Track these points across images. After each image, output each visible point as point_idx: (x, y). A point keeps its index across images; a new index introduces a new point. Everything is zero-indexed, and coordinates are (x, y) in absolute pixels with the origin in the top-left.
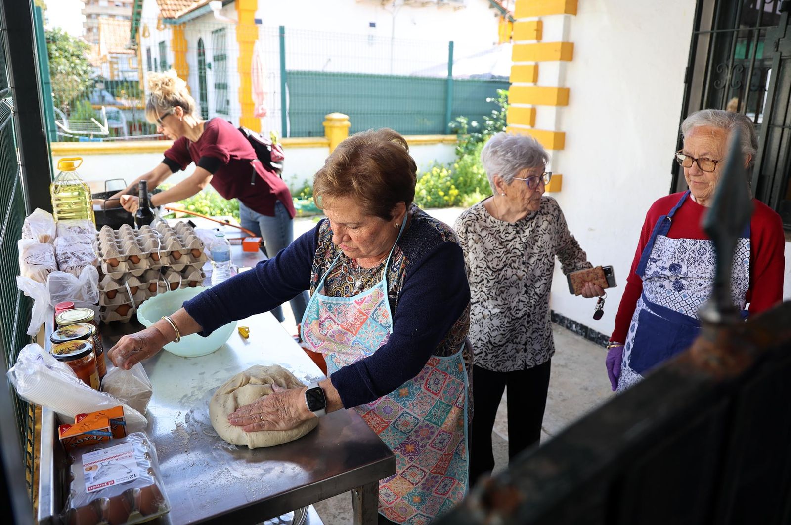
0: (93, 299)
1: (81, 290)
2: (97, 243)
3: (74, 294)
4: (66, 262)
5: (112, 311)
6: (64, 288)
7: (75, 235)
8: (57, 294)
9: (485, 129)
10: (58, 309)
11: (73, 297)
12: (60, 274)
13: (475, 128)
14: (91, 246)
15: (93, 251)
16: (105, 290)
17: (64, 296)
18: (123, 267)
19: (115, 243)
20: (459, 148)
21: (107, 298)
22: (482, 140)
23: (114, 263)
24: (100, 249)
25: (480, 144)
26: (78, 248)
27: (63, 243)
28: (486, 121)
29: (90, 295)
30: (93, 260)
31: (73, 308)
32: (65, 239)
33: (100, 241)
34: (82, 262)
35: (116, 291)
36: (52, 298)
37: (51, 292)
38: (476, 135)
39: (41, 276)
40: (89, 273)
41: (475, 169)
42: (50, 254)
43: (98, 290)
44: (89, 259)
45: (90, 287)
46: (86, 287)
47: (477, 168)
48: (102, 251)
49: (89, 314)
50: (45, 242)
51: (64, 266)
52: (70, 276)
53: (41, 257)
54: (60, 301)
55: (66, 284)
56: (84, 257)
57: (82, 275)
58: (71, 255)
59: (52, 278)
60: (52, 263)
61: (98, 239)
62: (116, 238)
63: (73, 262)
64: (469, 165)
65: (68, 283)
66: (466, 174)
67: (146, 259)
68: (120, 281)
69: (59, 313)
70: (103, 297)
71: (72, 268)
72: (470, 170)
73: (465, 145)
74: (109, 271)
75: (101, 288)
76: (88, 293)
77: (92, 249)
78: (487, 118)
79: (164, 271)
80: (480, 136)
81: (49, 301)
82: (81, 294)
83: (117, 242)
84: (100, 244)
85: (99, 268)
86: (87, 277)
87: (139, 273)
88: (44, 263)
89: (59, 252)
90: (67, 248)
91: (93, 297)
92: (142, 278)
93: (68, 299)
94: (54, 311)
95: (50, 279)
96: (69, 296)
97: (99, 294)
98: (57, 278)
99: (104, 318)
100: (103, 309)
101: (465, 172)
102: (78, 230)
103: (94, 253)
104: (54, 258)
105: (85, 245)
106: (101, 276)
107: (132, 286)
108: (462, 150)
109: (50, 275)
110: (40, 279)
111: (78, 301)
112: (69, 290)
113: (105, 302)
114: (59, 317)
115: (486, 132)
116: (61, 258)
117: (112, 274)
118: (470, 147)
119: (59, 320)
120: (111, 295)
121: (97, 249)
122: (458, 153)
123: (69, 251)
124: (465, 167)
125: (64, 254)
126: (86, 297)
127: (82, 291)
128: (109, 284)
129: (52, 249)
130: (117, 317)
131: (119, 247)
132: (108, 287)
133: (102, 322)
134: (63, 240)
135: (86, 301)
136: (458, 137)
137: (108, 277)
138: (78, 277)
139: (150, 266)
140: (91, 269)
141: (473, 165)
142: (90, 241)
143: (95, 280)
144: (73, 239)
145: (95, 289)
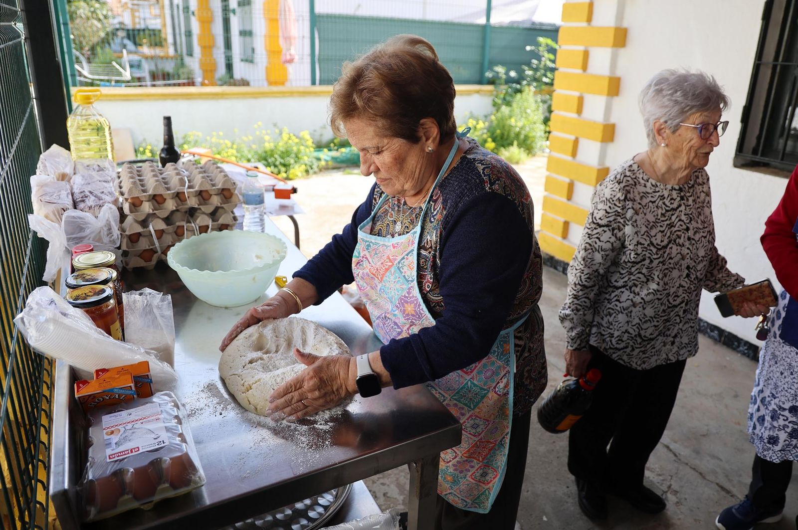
0: (114, 242)
1: (100, 232)
2: (117, 181)
3: (93, 235)
4: (83, 201)
5: (135, 256)
6: (82, 229)
7: (94, 173)
8: (74, 236)
9: (524, 79)
10: (76, 252)
11: (91, 239)
12: (77, 213)
13: (513, 78)
14: (111, 184)
15: (113, 189)
16: (128, 233)
17: (81, 239)
18: (147, 207)
19: (138, 181)
20: (495, 99)
21: (129, 241)
22: (520, 91)
23: (137, 203)
24: (121, 187)
26: (97, 187)
27: (81, 181)
29: (111, 237)
30: (113, 199)
31: (92, 250)
32: (83, 177)
33: (121, 179)
34: (101, 201)
35: (139, 235)
36: (69, 240)
37: (67, 233)
38: (514, 85)
39: (55, 216)
40: (109, 213)
41: (512, 122)
42: (66, 193)
43: (119, 232)
44: (108, 198)
45: (110, 229)
46: (105, 229)
47: (516, 121)
48: (123, 190)
49: (111, 257)
50: (63, 180)
51: (82, 205)
52: (88, 216)
53: (55, 195)
54: (77, 243)
55: (83, 224)
56: (103, 196)
57: (101, 215)
58: (89, 194)
59: (68, 217)
60: (69, 202)
61: (119, 177)
62: (139, 176)
63: (91, 201)
64: (507, 117)
65: (86, 223)
66: (504, 126)
67: (172, 198)
68: (144, 223)
69: (76, 256)
70: (125, 241)
71: (90, 208)
72: (508, 122)
73: (501, 96)
74: (131, 211)
75: (123, 230)
76: (108, 235)
77: (113, 187)
79: (192, 213)
80: (518, 86)
81: (65, 243)
82: (100, 236)
83: (140, 180)
84: (121, 182)
85: (121, 210)
86: (107, 218)
87: (165, 214)
88: (59, 201)
89: (76, 191)
90: (84, 187)
91: (113, 240)
92: (168, 220)
93: (85, 242)
94: (70, 253)
95: (66, 218)
96: (88, 238)
97: (120, 236)
98: (74, 217)
99: (127, 264)
100: (125, 254)
101: (502, 124)
102: (97, 168)
103: (114, 192)
104: (70, 196)
105: (105, 184)
106: (123, 217)
107: (157, 229)
108: (498, 101)
109: (66, 214)
110: (54, 219)
111: (97, 244)
112: (88, 232)
113: (127, 247)
114: (76, 260)
115: (525, 82)
116: (78, 197)
117: (135, 215)
118: (508, 98)
119: (76, 264)
120: (134, 238)
121: (117, 187)
123: (87, 189)
124: (502, 119)
125: (81, 192)
126: (106, 240)
127: (102, 233)
128: (132, 226)
129: (68, 187)
130: (141, 263)
131: (142, 185)
132: (130, 230)
133: (124, 269)
134: (81, 178)
135: (106, 244)
136: (495, 87)
137: (129, 219)
138: (96, 217)
139: (176, 207)
140: (111, 208)
141: (510, 117)
142: (110, 179)
143: (115, 221)
144: (91, 177)
145: (116, 232)
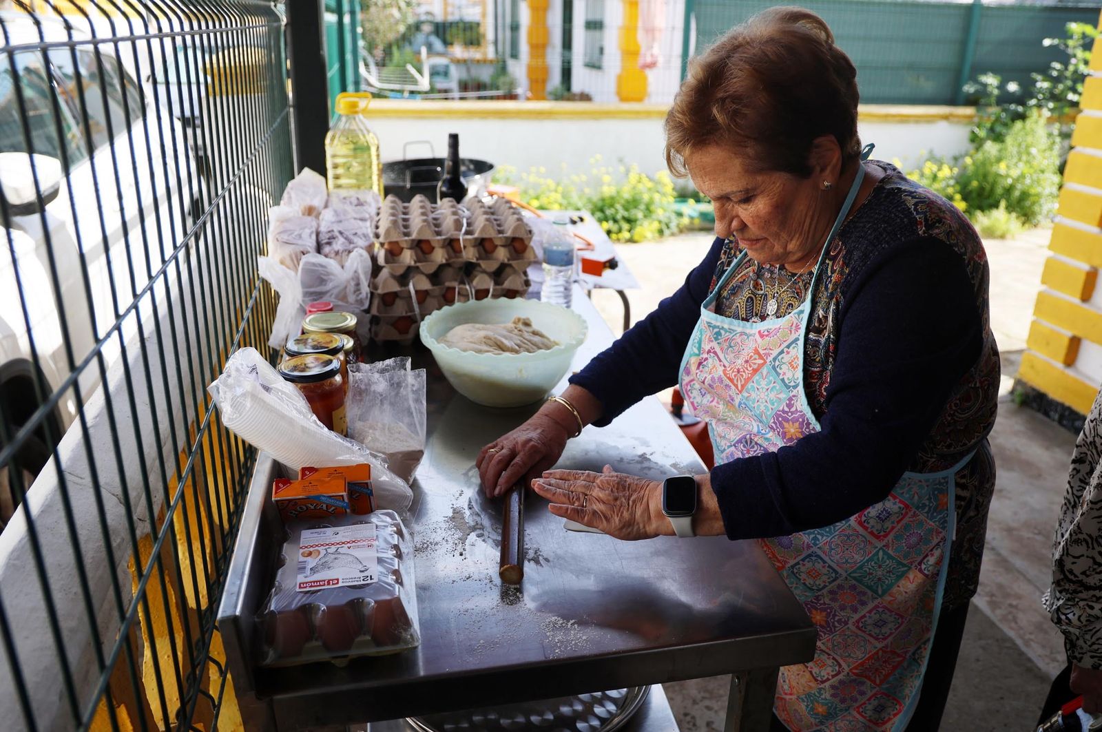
0: (361, 302)
1: (346, 287)
9: (1032, 96)
13: (1013, 93)
18: (408, 257)
20: (977, 130)
22: (1022, 117)
25: (1018, 124)
28: (1036, 81)
38: (1013, 107)
39: (293, 261)
40: (358, 261)
41: (1002, 168)
47: (1008, 167)
54: (315, 300)
57: (348, 264)
60: (310, 243)
64: (993, 160)
66: (985, 176)
67: (443, 247)
70: (376, 302)
72: (994, 169)
73: (988, 125)
77: (368, 227)
78: (1039, 77)
80: (1020, 109)
82: (346, 293)
93: (325, 299)
95: (304, 265)
98: (314, 264)
99: (376, 334)
100: (376, 320)
101: (983, 171)
103: (370, 234)
108: (982, 133)
110: (291, 264)
115: (1033, 102)
118: (999, 128)
122: (974, 139)
124: (984, 164)
127: (348, 289)
131: (406, 227)
132: (384, 286)
133: (372, 341)
136: (978, 111)
138: (343, 267)
140: (361, 256)
141: (999, 160)
143: (365, 273)
